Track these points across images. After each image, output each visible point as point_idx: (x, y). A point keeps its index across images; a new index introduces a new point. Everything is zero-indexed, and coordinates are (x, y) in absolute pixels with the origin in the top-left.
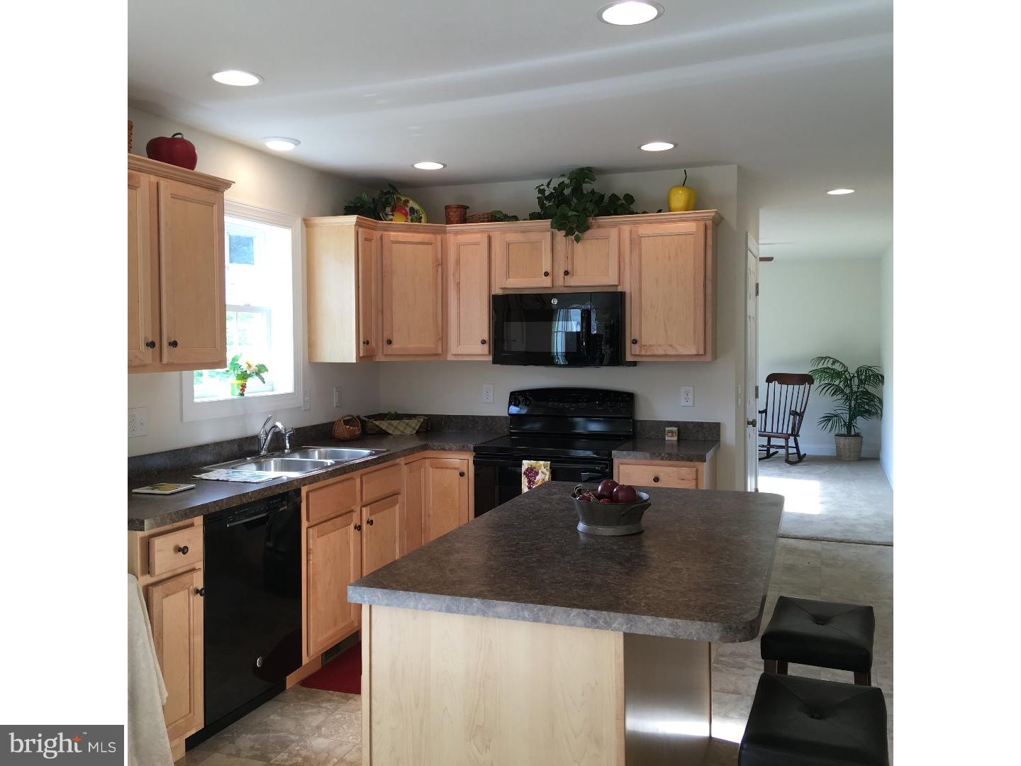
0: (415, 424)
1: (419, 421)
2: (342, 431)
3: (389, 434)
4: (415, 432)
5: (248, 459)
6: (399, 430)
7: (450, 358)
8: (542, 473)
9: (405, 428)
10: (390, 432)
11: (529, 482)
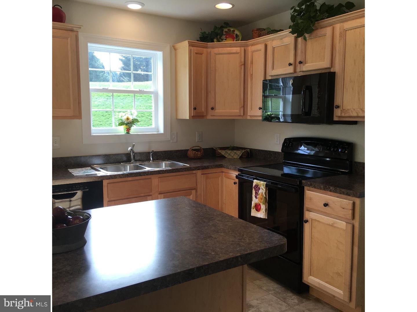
0: (239, 153)
1: (241, 152)
2: (191, 154)
3: (225, 157)
4: (239, 157)
5: (122, 163)
6: (231, 156)
7: (249, 118)
8: (262, 189)
9: (234, 155)
10: (226, 156)
11: (256, 193)
